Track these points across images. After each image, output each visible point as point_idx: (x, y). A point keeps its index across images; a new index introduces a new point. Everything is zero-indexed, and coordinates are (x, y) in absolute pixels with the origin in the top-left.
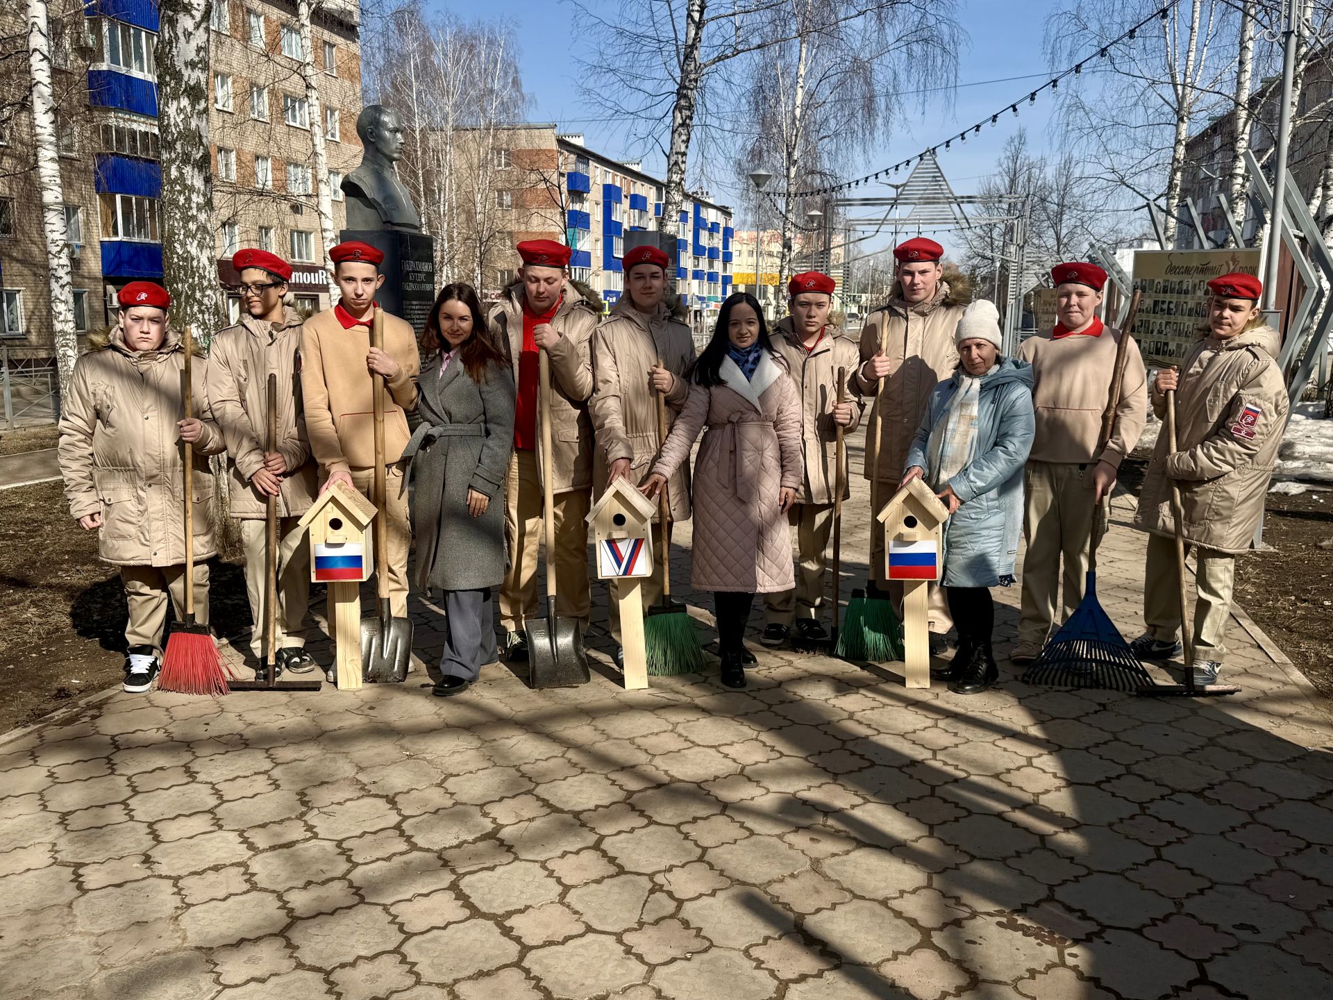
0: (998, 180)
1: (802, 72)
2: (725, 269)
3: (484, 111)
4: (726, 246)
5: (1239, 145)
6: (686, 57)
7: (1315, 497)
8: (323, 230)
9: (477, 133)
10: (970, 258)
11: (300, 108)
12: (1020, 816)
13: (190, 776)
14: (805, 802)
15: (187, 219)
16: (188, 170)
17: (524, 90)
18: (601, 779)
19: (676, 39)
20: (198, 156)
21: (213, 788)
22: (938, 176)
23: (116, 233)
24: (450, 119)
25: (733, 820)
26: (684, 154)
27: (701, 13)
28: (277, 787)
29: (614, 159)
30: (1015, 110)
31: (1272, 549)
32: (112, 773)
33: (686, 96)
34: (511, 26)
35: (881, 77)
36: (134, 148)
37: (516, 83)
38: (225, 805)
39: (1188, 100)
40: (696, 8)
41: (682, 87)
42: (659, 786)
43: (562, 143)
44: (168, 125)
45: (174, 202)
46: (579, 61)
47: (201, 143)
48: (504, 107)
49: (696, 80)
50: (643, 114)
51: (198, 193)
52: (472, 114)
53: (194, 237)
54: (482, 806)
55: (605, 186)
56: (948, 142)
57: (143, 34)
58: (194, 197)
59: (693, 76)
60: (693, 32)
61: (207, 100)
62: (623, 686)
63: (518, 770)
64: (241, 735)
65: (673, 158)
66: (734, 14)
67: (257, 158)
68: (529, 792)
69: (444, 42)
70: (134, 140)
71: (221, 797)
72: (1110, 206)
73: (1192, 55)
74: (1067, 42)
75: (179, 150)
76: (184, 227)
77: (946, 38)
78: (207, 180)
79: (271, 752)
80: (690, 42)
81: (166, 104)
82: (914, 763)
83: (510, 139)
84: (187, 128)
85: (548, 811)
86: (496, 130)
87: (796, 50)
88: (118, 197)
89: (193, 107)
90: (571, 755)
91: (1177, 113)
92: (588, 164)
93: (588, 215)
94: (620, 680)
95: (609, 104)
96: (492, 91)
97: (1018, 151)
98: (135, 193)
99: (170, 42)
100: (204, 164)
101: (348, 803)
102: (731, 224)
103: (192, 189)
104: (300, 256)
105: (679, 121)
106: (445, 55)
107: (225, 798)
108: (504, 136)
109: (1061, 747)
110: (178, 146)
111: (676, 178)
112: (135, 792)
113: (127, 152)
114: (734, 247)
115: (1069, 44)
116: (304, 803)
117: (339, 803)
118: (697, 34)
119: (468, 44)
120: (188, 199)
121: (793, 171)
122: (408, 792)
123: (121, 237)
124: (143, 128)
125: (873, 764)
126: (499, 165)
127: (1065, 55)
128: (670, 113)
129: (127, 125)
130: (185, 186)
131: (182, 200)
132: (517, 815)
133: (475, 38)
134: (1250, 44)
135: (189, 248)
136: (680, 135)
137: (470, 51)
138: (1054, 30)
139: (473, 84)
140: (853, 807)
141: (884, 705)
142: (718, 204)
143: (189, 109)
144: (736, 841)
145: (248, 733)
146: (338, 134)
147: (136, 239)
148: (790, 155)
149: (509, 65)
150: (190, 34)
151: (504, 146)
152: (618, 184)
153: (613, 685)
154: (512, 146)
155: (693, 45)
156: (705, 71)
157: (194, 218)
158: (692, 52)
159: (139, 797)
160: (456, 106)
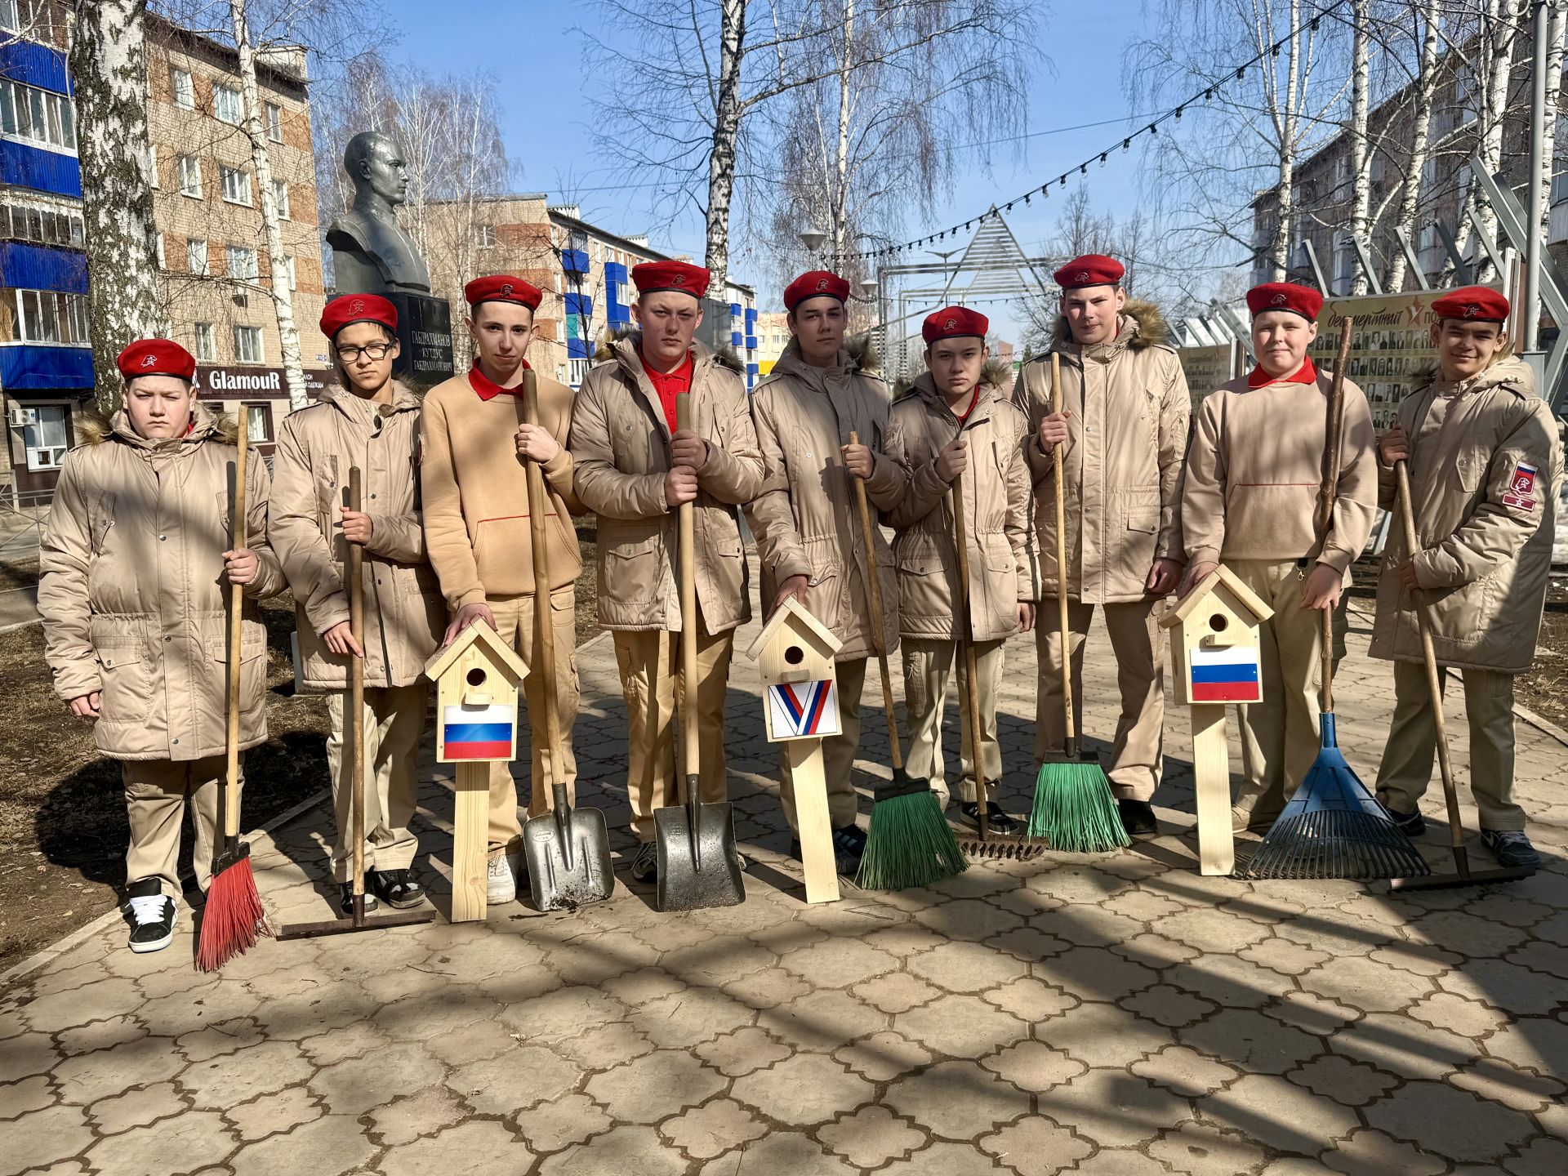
0: (1061, 243)
1: (845, 119)
2: (750, 356)
3: (461, 180)
4: (749, 330)
5: (1359, 184)
6: (723, 94)
7: (1556, 585)
8: (279, 320)
9: (454, 207)
10: (1033, 333)
11: (241, 181)
12: (1469, 1080)
13: (184, 1099)
14: (1151, 1082)
15: (123, 282)
16: (122, 215)
17: (507, 156)
18: (825, 1061)
19: (708, 74)
20: (136, 197)
21: (223, 1119)
22: (1005, 237)
23: (17, 336)
24: (421, 190)
25: (1056, 1124)
26: (726, 210)
27: (740, 41)
28: (326, 1110)
29: (615, 234)
30: (1154, 131)
31: (1548, 652)
32: (57, 1103)
33: (724, 142)
34: (488, 81)
35: (938, 121)
36: (36, 234)
37: (497, 147)
38: (248, 1150)
39: (1294, 135)
40: (732, 35)
41: (719, 130)
42: (919, 1071)
43: (554, 215)
44: (93, 155)
45: (105, 260)
46: (593, 102)
47: (140, 179)
48: (485, 176)
49: (736, 123)
50: (672, 165)
51: (138, 246)
52: (446, 184)
53: (134, 305)
54: (657, 1125)
55: (606, 264)
56: (1063, 177)
57: (43, 96)
58: (132, 251)
59: (731, 117)
60: (729, 66)
61: (145, 121)
62: (804, 899)
63: (695, 1056)
64: (255, 1019)
65: (712, 217)
66: (776, 43)
67: (190, 242)
68: (723, 1095)
69: (411, 101)
70: (37, 224)
71: (237, 1135)
72: (1209, 263)
73: (1294, 86)
74: (1149, 77)
75: (109, 188)
76: (120, 293)
77: (1011, 77)
78: (150, 229)
79: (306, 1045)
80: (726, 77)
81: (89, 127)
82: (1273, 1001)
83: (494, 211)
84: (120, 158)
85: (764, 1127)
86: (475, 202)
87: (836, 93)
88: (19, 293)
89: (127, 130)
90: (764, 1023)
91: (1280, 152)
92: (586, 240)
93: (588, 299)
94: (798, 890)
95: (630, 154)
96: (469, 157)
97: (1079, 210)
98: (39, 288)
99: (92, 43)
100: (141, 208)
101: (445, 1134)
102: (753, 306)
103: (129, 241)
104: (246, 357)
105: (718, 171)
106: (412, 116)
107: (245, 1138)
108: (485, 209)
109: (1466, 959)
110: (108, 183)
111: (717, 239)
112: (99, 1136)
113: (28, 238)
114: (757, 331)
115: (1152, 77)
116: (375, 1139)
117: (430, 1135)
118: (735, 66)
119: (438, 103)
120: (124, 255)
121: (841, 234)
122: (534, 1107)
123: (24, 341)
124: (47, 209)
125: (1219, 1008)
126: (481, 243)
127: (1147, 91)
128: (706, 164)
129: (27, 205)
130: (119, 237)
131: (115, 255)
132: (718, 1140)
133: (445, 96)
134: (1365, 69)
135: (127, 320)
136: (720, 187)
137: (441, 112)
138: (1134, 62)
139: (445, 149)
140: (1227, 1085)
141: (1186, 908)
142: (737, 283)
143: (121, 133)
144: (1077, 1163)
145: (264, 1012)
146: (287, 213)
147: (41, 343)
148: (835, 215)
149: (488, 126)
150: (119, 31)
151: (486, 221)
152: (622, 262)
153: (787, 898)
154: (495, 221)
155: (731, 79)
156: (745, 111)
157: (133, 280)
158: (729, 88)
159: (105, 1144)
160: (427, 177)
